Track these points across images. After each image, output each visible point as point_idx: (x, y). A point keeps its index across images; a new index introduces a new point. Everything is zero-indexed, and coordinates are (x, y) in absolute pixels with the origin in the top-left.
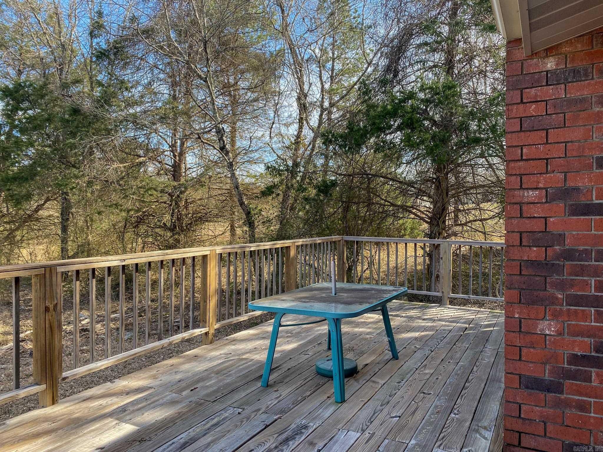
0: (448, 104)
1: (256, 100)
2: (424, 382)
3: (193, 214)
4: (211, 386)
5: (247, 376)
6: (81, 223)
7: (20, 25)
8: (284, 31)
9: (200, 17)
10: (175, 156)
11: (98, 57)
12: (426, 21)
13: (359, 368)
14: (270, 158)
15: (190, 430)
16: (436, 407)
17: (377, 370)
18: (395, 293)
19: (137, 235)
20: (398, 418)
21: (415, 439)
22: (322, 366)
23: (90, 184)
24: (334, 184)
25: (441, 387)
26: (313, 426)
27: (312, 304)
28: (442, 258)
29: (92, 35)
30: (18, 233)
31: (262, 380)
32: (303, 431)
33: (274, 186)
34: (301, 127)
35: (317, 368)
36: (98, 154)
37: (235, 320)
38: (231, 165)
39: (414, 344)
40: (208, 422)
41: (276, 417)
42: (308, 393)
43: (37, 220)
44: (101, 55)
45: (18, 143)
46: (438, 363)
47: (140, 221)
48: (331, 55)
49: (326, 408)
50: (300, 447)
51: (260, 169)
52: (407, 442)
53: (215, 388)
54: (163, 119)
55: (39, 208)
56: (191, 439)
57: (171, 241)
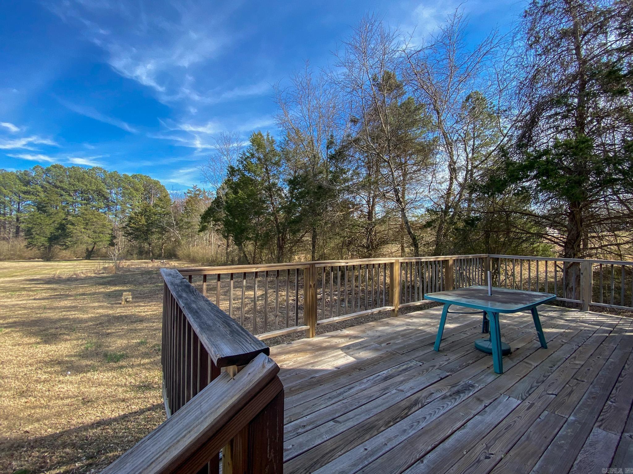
0: (582, 154)
1: (419, 170)
2: (575, 370)
3: (379, 239)
4: (399, 344)
5: (423, 342)
6: (321, 244)
7: (296, 149)
8: (439, 125)
9: (385, 127)
10: (369, 207)
11: (331, 159)
12: (557, 97)
13: (512, 350)
14: (429, 205)
15: (389, 370)
16: (591, 393)
17: (529, 354)
18: (545, 299)
19: (349, 250)
20: (554, 396)
21: (573, 416)
22: (481, 344)
23: (326, 223)
24: (478, 219)
25: (594, 377)
26: (478, 387)
27: (474, 300)
28: (582, 274)
29: (328, 148)
30: (293, 248)
31: (434, 345)
32: (470, 388)
33: (433, 221)
34: (451, 184)
35: (476, 344)
36: (330, 209)
37: (412, 304)
38: (403, 210)
39: (560, 339)
40: (400, 367)
41: (448, 374)
42: (471, 362)
43: (302, 242)
44: (332, 157)
45: (295, 205)
46: (587, 357)
47: (350, 243)
48: (472, 135)
49: (487, 375)
50: (470, 399)
51: (422, 211)
52: (567, 417)
53: (402, 345)
54: (363, 187)
55: (303, 236)
56: (390, 375)
57: (367, 254)
